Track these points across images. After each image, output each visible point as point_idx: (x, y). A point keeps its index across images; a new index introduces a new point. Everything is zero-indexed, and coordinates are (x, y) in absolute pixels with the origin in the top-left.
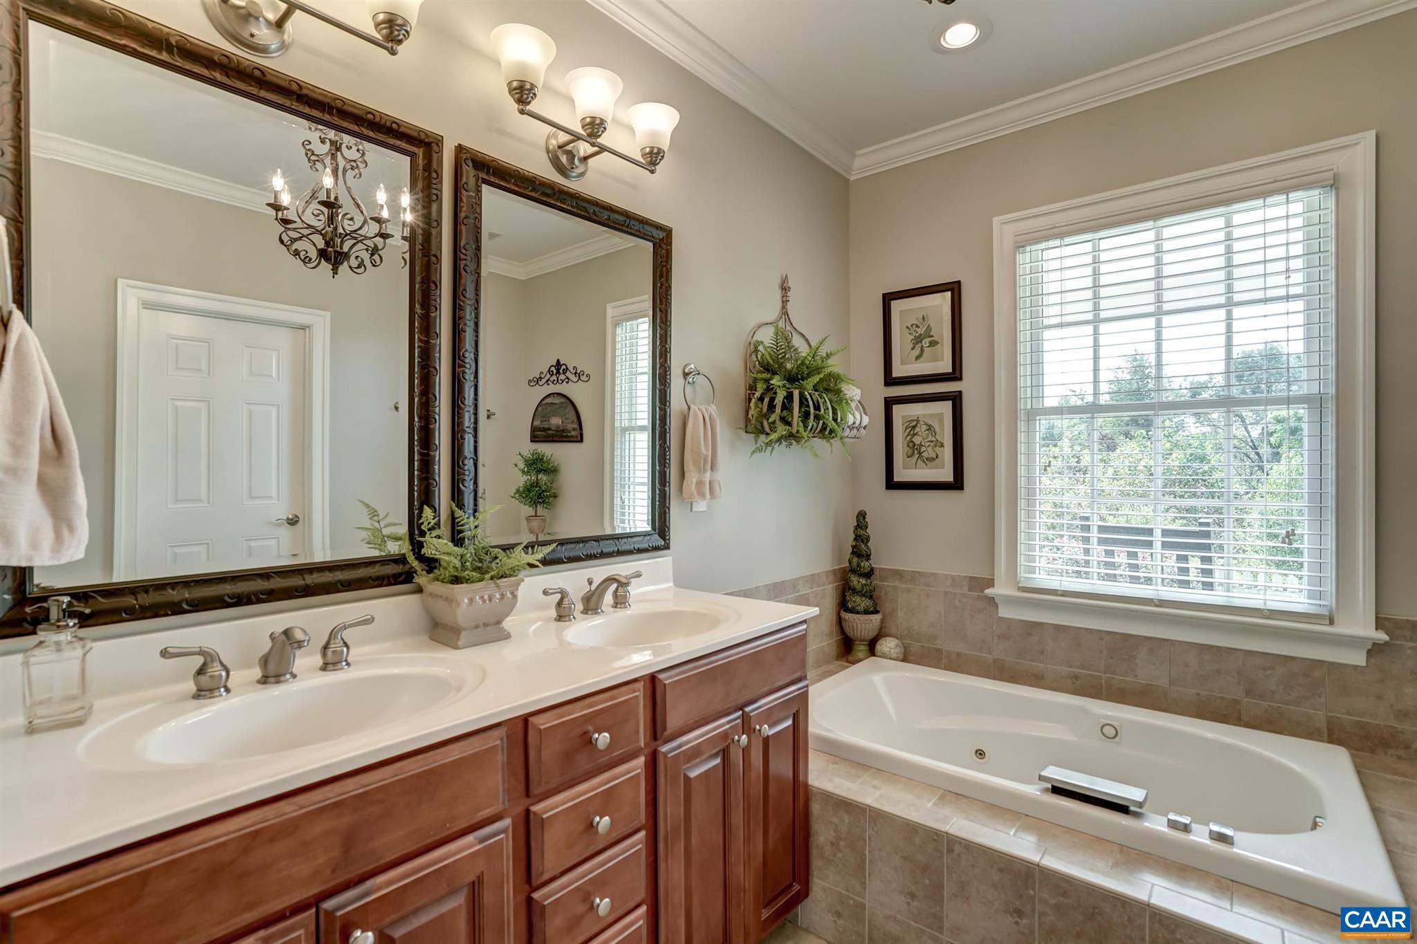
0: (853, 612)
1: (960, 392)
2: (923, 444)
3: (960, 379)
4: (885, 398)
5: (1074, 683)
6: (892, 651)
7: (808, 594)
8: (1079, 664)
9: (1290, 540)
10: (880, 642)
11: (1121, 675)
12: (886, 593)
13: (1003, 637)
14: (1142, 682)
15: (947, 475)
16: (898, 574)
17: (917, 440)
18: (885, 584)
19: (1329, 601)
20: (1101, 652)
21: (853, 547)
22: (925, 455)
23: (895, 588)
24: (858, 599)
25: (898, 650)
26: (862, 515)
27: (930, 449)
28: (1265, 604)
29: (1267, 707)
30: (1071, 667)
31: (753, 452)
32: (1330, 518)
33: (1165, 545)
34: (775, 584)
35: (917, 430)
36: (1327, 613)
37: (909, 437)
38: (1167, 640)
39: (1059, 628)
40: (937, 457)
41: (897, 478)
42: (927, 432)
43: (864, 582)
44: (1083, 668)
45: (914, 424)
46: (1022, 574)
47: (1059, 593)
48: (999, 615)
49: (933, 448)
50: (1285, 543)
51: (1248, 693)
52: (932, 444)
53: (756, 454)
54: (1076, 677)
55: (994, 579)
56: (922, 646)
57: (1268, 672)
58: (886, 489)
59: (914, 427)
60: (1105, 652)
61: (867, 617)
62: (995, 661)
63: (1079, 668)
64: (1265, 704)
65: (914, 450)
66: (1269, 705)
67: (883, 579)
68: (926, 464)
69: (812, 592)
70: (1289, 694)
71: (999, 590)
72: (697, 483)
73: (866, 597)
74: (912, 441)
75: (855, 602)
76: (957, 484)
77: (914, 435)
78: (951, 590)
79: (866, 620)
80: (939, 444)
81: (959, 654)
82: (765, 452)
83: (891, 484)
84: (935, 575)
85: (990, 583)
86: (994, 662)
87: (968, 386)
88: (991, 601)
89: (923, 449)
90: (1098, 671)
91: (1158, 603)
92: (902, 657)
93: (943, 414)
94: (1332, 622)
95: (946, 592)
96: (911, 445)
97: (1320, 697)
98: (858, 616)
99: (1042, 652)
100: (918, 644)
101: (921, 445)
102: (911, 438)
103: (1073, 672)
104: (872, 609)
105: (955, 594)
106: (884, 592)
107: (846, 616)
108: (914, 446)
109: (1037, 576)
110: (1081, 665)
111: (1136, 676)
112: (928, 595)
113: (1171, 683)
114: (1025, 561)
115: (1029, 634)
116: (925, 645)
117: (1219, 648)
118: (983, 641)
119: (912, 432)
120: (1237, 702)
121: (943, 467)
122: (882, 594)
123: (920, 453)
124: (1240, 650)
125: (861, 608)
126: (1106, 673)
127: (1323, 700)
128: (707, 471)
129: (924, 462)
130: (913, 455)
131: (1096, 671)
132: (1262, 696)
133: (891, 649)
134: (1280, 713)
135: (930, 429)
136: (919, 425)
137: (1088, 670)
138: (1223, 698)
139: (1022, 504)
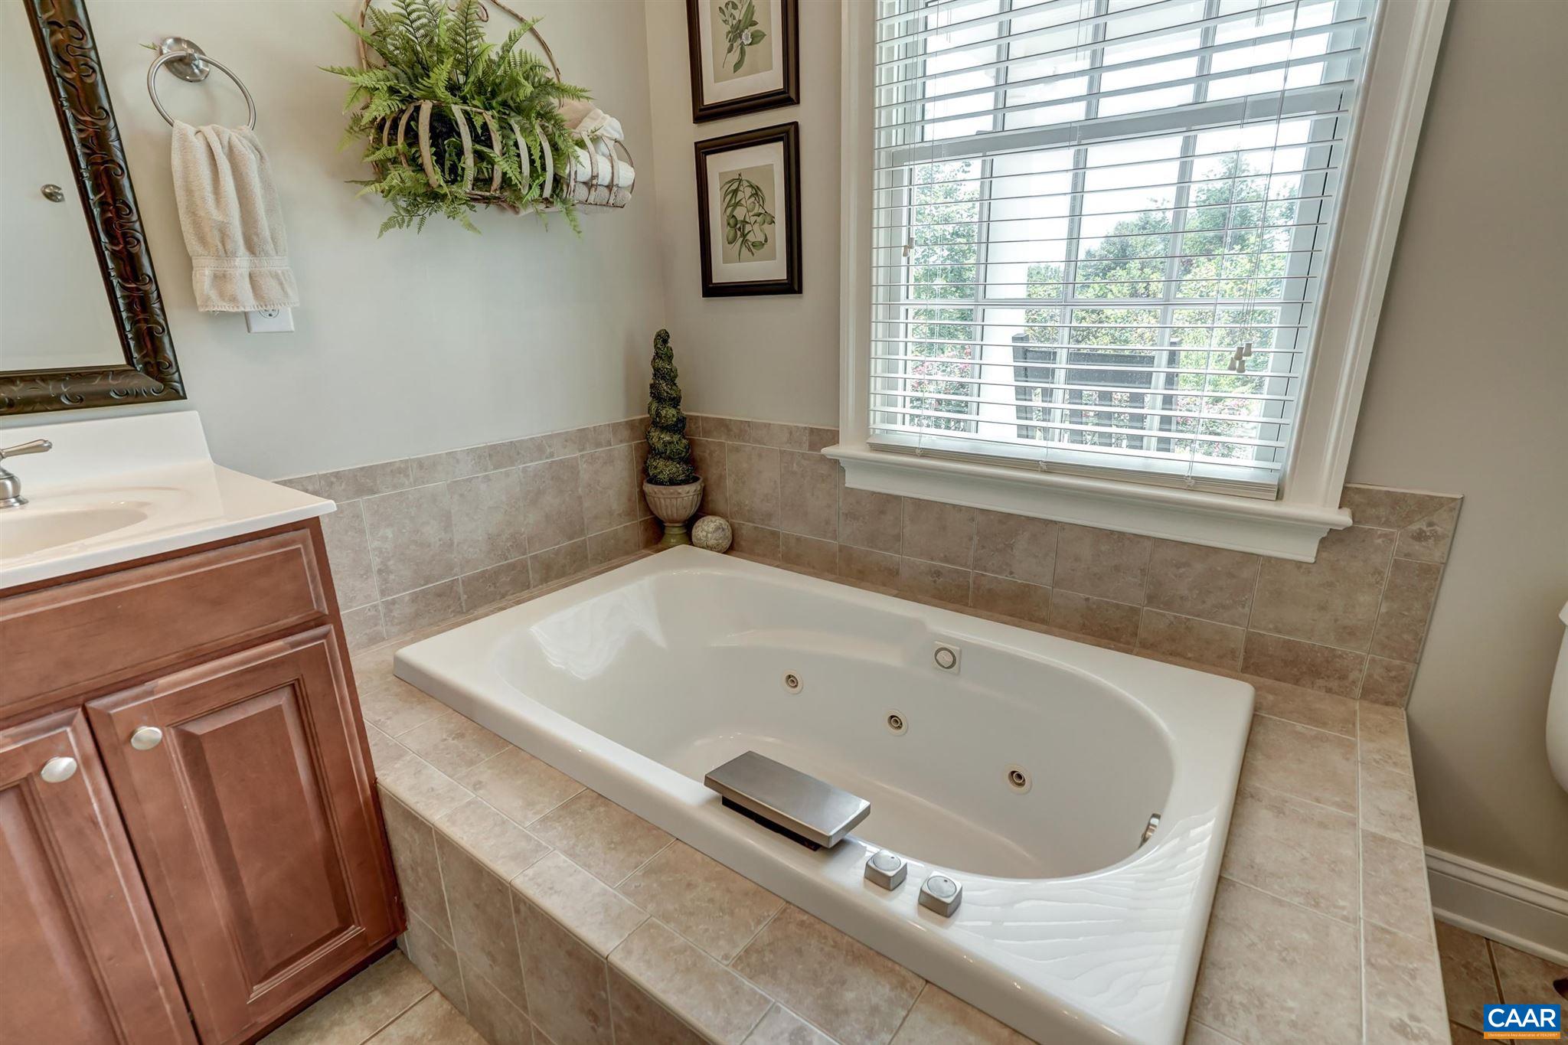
0: (657, 483)
1: (796, 124)
2: (747, 220)
3: (796, 101)
4: (696, 143)
5: (935, 582)
6: (709, 535)
7: (576, 458)
8: (942, 555)
9: (1242, 363)
10: (699, 523)
11: (993, 572)
12: (711, 454)
13: (851, 515)
14: (1020, 581)
15: (775, 269)
16: (723, 425)
17: (740, 213)
18: (709, 439)
19: (1283, 463)
20: (971, 539)
21: (652, 386)
22: (751, 237)
23: (721, 445)
24: (661, 463)
25: (719, 534)
26: (663, 338)
27: (756, 227)
28: (1191, 468)
29: (1172, 619)
30: (932, 559)
31: (386, 226)
32: (1311, 323)
33: (1072, 376)
34: (493, 447)
35: (740, 195)
36: (1276, 483)
37: (730, 209)
38: (1055, 522)
39: (920, 504)
40: (766, 241)
41: (717, 278)
42: (753, 199)
43: (668, 438)
44: (946, 560)
45: (734, 187)
46: (877, 423)
47: (918, 451)
48: (846, 485)
49: (760, 225)
50: (1234, 369)
51: (1151, 599)
52: (759, 219)
53: (392, 230)
54: (938, 573)
55: (838, 431)
56: (756, 528)
57: (1182, 570)
58: (703, 297)
59: (735, 192)
60: (976, 539)
61: (673, 489)
62: (842, 548)
63: (941, 561)
64: (1170, 614)
65: (738, 228)
66: (1175, 617)
67: (707, 433)
68: (753, 254)
69: (582, 456)
70: (1204, 602)
71: (846, 449)
72: (216, 277)
73: (672, 459)
74: (733, 216)
75: (656, 468)
76: (792, 285)
77: (738, 204)
78: (788, 448)
79: (672, 494)
80: (768, 219)
81: (798, 539)
82: (408, 226)
83: (712, 290)
84: (768, 426)
85: (833, 438)
86: (840, 551)
87: (805, 114)
88: (836, 465)
89: (748, 228)
90: (965, 565)
91: (1045, 468)
92: (726, 544)
93: (772, 165)
94: (1279, 496)
95: (782, 452)
96: (732, 221)
97: (1244, 607)
98: (661, 487)
99: (898, 538)
100: (751, 524)
101: (745, 222)
102: (733, 211)
103: (934, 566)
104: (682, 477)
105: (792, 454)
106: (708, 451)
107: (649, 488)
108: (736, 225)
109: (898, 427)
110: (945, 556)
111: (1011, 573)
112: (760, 456)
113: (1056, 584)
114: (883, 405)
115: (883, 512)
116: (759, 526)
117: (1122, 534)
118: (827, 523)
119: (733, 202)
120: (1134, 611)
121: (773, 257)
122: (707, 455)
123: (744, 236)
124: (1148, 538)
125: (664, 476)
126: (975, 569)
127: (1247, 610)
128: (234, 254)
129: (750, 250)
130: (735, 239)
131: (962, 566)
132: (1168, 605)
133: (708, 533)
134: (1187, 628)
135: (757, 194)
136: (741, 188)
137: (953, 564)
138: (1117, 606)
139: (879, 313)
